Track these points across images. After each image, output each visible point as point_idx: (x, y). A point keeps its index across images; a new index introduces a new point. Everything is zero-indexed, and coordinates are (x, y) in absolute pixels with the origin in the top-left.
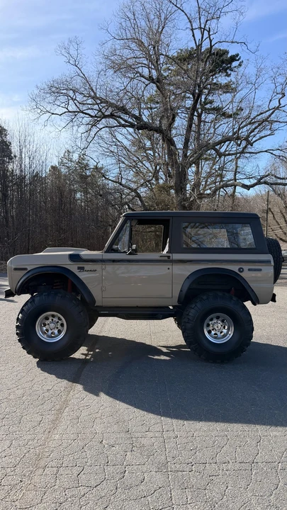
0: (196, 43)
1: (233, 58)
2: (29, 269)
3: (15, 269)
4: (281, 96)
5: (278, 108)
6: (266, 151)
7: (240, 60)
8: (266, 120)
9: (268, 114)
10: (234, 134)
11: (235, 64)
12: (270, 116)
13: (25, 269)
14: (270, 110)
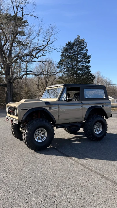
0: (15, 12)
1: (25, 22)
2: (28, 110)
3: (22, 110)
4: (48, 41)
5: (47, 45)
6: (40, 62)
7: (28, 23)
8: (42, 50)
9: (43, 47)
10: (30, 53)
11: (26, 24)
12: (44, 48)
13: (27, 109)
14: (43, 45)
